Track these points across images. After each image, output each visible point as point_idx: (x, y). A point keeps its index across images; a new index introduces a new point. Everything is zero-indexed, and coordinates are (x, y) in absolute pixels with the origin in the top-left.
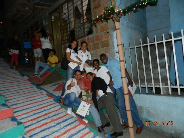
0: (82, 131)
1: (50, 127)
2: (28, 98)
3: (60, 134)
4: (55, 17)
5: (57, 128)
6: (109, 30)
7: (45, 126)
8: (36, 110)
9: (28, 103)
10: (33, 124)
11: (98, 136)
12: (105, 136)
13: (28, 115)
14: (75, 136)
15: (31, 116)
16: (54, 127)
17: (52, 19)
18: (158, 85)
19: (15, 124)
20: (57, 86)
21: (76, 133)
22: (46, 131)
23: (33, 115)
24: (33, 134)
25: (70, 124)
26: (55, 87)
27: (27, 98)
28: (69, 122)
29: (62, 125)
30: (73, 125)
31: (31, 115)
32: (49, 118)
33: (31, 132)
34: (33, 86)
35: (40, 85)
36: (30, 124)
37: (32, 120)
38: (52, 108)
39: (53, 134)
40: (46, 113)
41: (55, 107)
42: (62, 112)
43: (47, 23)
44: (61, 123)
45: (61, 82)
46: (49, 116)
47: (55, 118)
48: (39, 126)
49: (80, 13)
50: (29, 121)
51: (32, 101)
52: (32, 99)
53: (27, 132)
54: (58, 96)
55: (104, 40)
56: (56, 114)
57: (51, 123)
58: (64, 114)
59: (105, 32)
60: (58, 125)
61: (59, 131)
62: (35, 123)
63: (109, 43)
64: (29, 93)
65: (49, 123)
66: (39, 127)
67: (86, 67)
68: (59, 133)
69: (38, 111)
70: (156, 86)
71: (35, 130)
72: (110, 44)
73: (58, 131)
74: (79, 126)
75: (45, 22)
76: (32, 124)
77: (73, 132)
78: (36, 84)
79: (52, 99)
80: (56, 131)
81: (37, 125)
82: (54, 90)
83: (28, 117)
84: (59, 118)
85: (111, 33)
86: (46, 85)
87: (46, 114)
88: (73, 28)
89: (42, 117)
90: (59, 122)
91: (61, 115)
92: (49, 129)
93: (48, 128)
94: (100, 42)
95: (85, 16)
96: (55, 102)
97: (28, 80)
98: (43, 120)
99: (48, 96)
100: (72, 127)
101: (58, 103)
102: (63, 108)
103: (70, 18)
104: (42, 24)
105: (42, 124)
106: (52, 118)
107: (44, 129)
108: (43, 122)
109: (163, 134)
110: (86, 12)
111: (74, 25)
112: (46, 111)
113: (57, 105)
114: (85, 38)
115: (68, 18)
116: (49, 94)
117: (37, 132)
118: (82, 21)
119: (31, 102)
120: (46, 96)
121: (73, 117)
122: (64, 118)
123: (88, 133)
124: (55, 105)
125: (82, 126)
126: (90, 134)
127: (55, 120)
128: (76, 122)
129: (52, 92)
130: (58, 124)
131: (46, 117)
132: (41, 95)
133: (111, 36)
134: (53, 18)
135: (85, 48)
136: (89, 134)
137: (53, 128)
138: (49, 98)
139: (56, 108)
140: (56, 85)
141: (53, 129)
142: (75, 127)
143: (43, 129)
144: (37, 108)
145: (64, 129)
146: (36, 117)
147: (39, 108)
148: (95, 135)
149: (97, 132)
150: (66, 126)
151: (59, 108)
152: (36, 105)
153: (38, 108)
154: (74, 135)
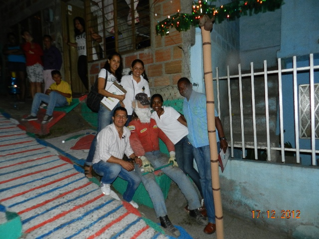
0: (132, 227)
1: (72, 221)
2: (23, 163)
3: (93, 233)
4: (73, 7)
5: (86, 221)
6: (183, 44)
7: (63, 218)
8: (40, 187)
9: (24, 172)
10: (38, 215)
11: (161, 234)
12: (174, 235)
13: (26, 197)
14: (122, 236)
15: (32, 198)
16: (79, 221)
17: (68, 11)
18: (263, 145)
19: (3, 218)
20: (78, 139)
21: (122, 230)
22: (65, 228)
23: (36, 197)
24: (40, 236)
25: (109, 214)
26: (75, 141)
27: (19, 164)
28: (107, 209)
29: (96, 215)
30: (117, 215)
31: (32, 196)
32: (69, 203)
33: (36, 231)
34: (31, 139)
35: (44, 137)
36: (31, 216)
37: (34, 207)
38: (72, 182)
39: (80, 234)
40: (61, 192)
41: (77, 181)
42: (92, 190)
43: (57, 18)
44: (92, 211)
45: (84, 132)
46: (68, 199)
47: (79, 202)
48: (49, 218)
49: (127, 5)
50: (28, 210)
51: (30, 169)
52: (30, 164)
53: (26, 231)
54: (82, 160)
55: (172, 60)
56: (81, 194)
57: (73, 212)
58: (96, 194)
59: (175, 45)
60: (88, 217)
61: (90, 228)
62: (42, 214)
63: (181, 67)
64: (24, 152)
65: (69, 212)
66: (50, 221)
67: (137, 106)
68: (90, 231)
69: (46, 189)
70: (259, 148)
71: (43, 228)
72: (183, 68)
73: (88, 228)
74: (126, 217)
75: (54, 15)
76: (36, 214)
77: (117, 228)
78: (36, 135)
79: (70, 166)
80: (84, 228)
81: (46, 217)
82: (73, 148)
83: (25, 201)
84: (88, 203)
85: (185, 49)
86: (55, 137)
87: (61, 196)
88: (111, 33)
89: (55, 201)
90: (89, 209)
91: (90, 197)
92: (71, 225)
93: (69, 223)
94: (163, 63)
95: (136, 12)
96: (77, 172)
97: (18, 126)
98: (57, 206)
99: (62, 158)
100: (114, 219)
101: (82, 172)
102: (93, 182)
103: (105, 12)
104: (48, 19)
105: (55, 215)
106: (75, 201)
107: (61, 225)
108: (57, 211)
109: (267, 226)
110: (138, 5)
111: (114, 26)
112: (62, 189)
113: (82, 177)
114: (135, 54)
115: (103, 12)
116: (63, 156)
117: (47, 232)
118: (131, 22)
119: (28, 171)
120: (58, 158)
121: (114, 200)
122: (96, 201)
123: (143, 230)
124: (77, 177)
125: (132, 217)
126: (148, 231)
127: (81, 206)
128: (120, 209)
129: (69, 151)
130: (87, 214)
131: (62, 200)
132: (48, 157)
133: (186, 54)
134: (70, 8)
135: (140, 73)
136: (146, 232)
137: (78, 223)
138: (65, 162)
139: (81, 183)
140: (76, 137)
141: (79, 225)
142: (119, 220)
143: (59, 225)
144: (43, 184)
145: (100, 224)
146: (42, 202)
147: (48, 182)
148: (156, 233)
149: (159, 226)
150: (103, 217)
151: (86, 183)
152: (41, 177)
153: (44, 182)
154: (119, 234)
